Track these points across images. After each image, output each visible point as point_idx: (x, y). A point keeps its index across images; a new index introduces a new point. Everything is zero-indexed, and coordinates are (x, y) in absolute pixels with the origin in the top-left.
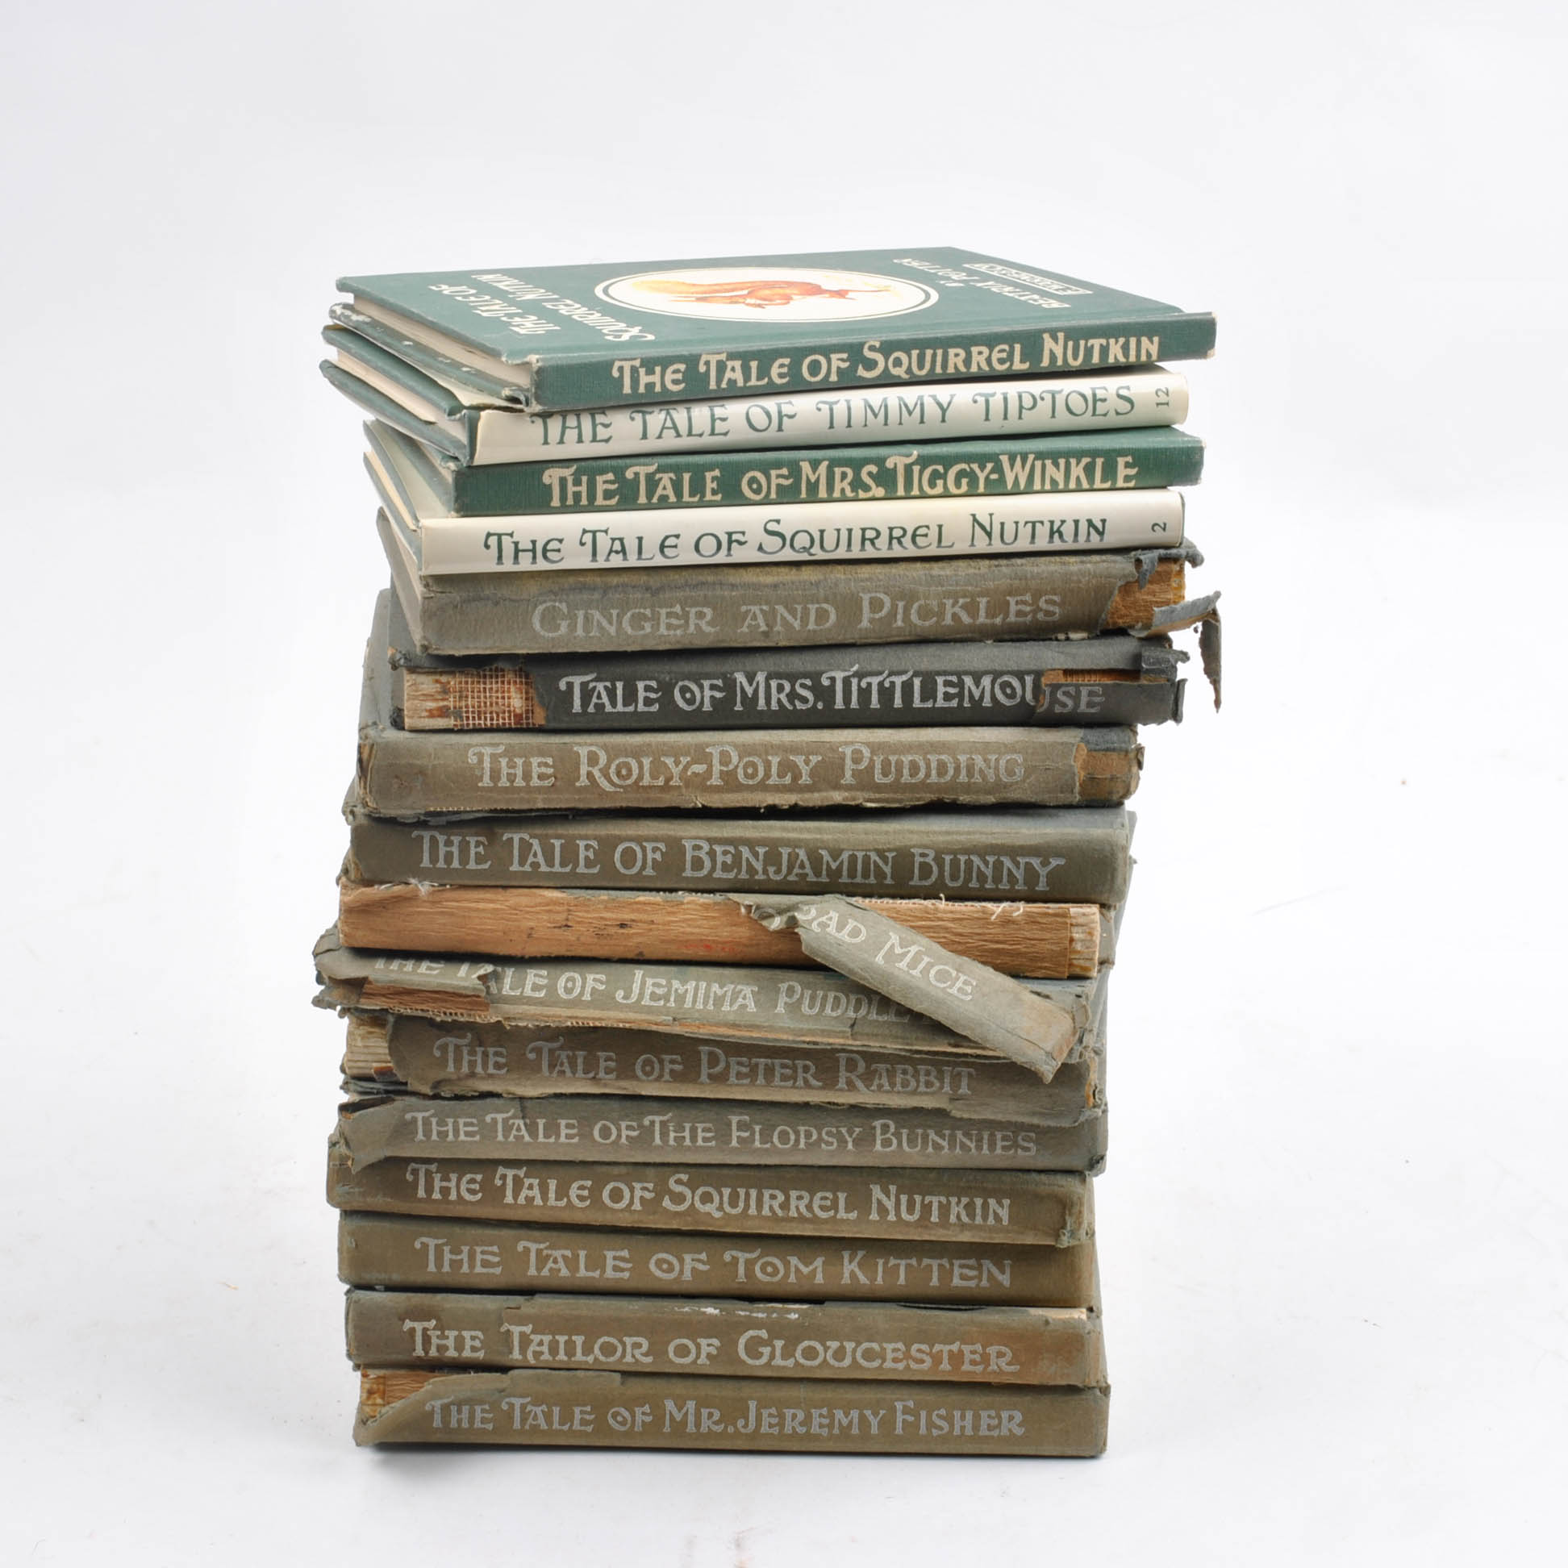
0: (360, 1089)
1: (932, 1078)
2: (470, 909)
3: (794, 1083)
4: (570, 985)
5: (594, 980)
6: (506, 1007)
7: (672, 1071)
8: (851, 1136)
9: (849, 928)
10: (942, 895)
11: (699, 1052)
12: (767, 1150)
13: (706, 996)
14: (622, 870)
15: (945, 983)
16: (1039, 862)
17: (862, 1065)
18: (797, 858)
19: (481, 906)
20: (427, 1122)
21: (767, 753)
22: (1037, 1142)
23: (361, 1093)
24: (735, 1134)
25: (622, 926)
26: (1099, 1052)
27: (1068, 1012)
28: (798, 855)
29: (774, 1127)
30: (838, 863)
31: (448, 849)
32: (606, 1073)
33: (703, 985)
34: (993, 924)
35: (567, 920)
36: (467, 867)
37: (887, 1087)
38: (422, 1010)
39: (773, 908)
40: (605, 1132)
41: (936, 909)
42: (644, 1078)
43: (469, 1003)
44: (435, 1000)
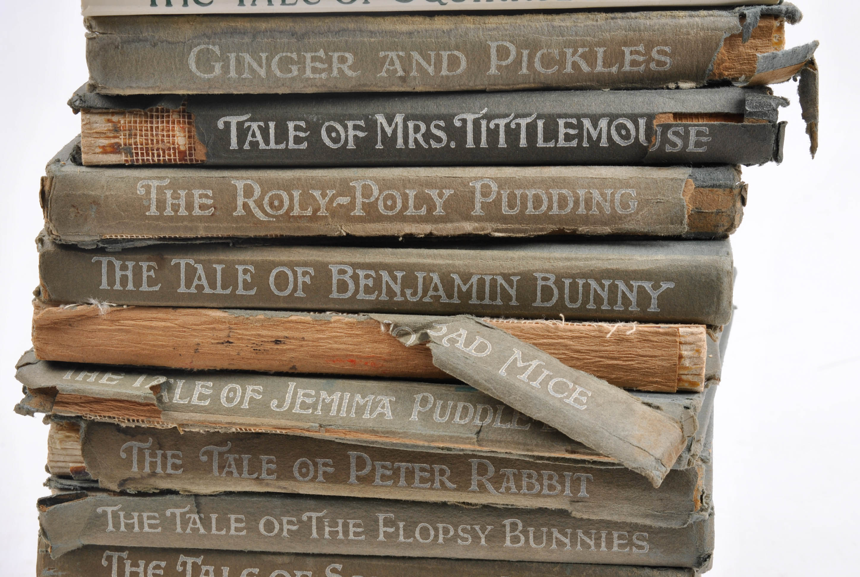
0: (59, 486)
1: (554, 482)
2: (144, 327)
3: (432, 485)
4: (231, 395)
5: (253, 391)
6: (175, 414)
7: (325, 473)
8: (483, 533)
9: (476, 344)
10: (561, 315)
11: (348, 457)
12: (410, 544)
13: (350, 406)
14: (276, 292)
15: (562, 393)
16: (650, 286)
17: (491, 469)
18: (431, 282)
19: (154, 324)
20: (115, 516)
21: (405, 187)
22: (649, 541)
23: (61, 489)
24: (382, 529)
25: (277, 342)
26: (706, 461)
27: (677, 423)
28: (432, 279)
29: (416, 524)
30: (467, 286)
31: (124, 273)
32: (268, 474)
33: (347, 395)
34: (608, 341)
35: (229, 336)
36: (141, 289)
37: (514, 490)
38: (110, 417)
39: (410, 327)
40: (269, 527)
41: (557, 329)
42: (301, 478)
43: (149, 411)
44: (120, 408)
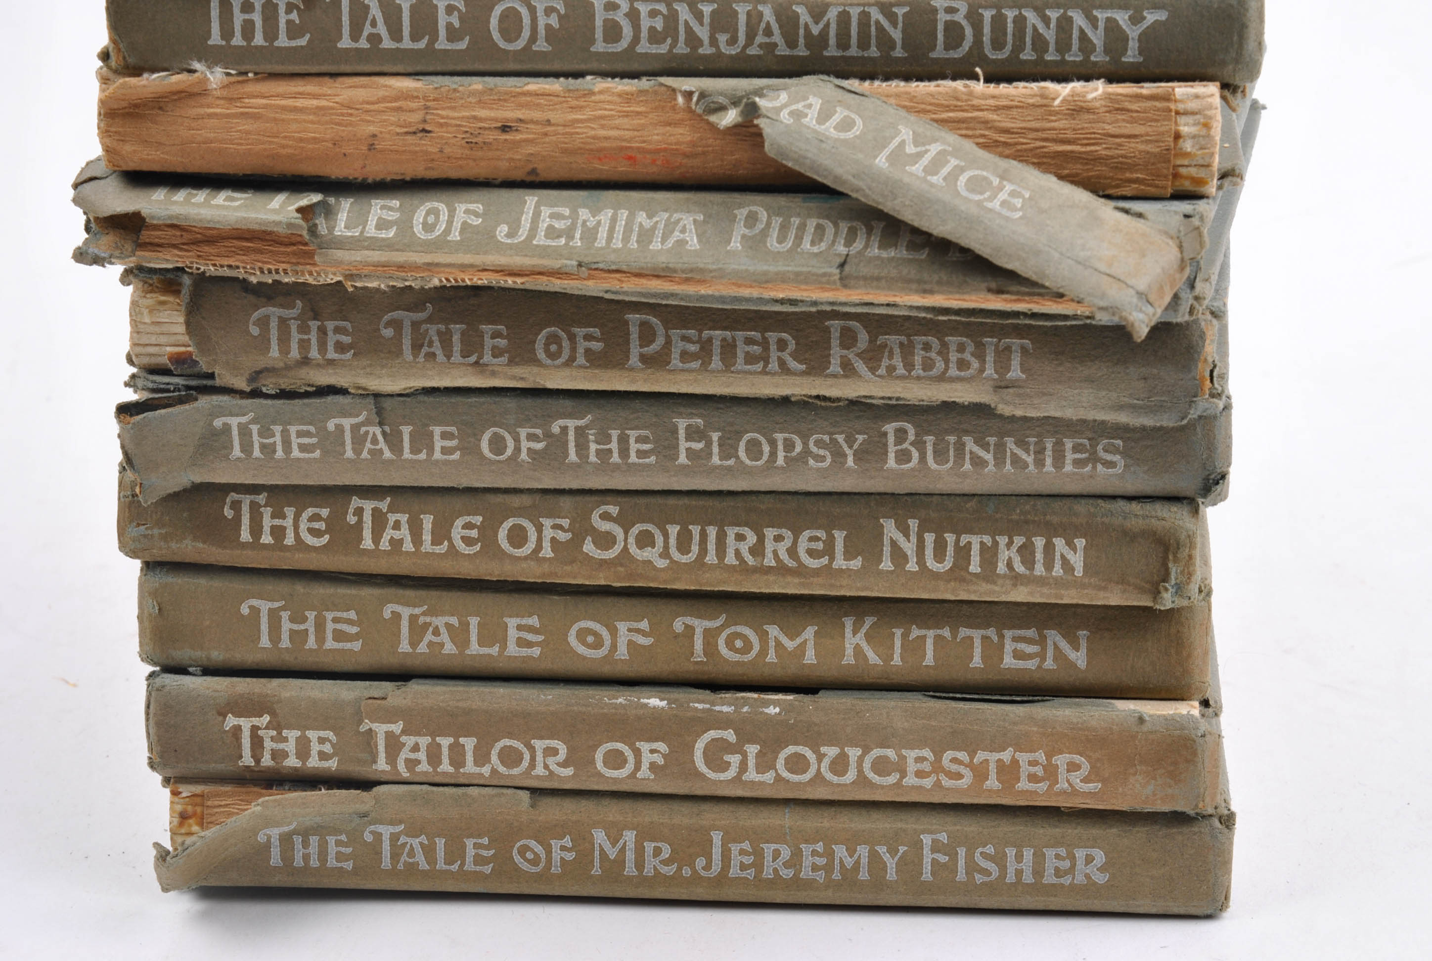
0: (151, 385)
1: (967, 356)
2: (284, 108)
3: (765, 366)
4: (431, 219)
5: (467, 212)
6: (339, 254)
7: (588, 351)
8: (851, 447)
9: (836, 118)
10: (978, 70)
11: (626, 323)
12: (729, 469)
13: (628, 230)
14: (502, 44)
15: (981, 193)
16: (1127, 17)
17: (863, 337)
18: (761, 21)
19: (300, 103)
20: (244, 431)
22: (1125, 454)
23: (154, 391)
24: (683, 445)
25: (505, 129)
26: (1218, 314)
27: (1172, 238)
28: (761, 15)
29: (739, 435)
30: (821, 26)
31: (247, 17)
32: (494, 356)
33: (624, 214)
34: (1057, 113)
35: (425, 121)
36: (276, 44)
37: (901, 371)
38: (230, 266)
39: (725, 96)
40: (498, 445)
41: (971, 94)
42: (549, 362)
43: (294, 253)
44: (246, 251)
